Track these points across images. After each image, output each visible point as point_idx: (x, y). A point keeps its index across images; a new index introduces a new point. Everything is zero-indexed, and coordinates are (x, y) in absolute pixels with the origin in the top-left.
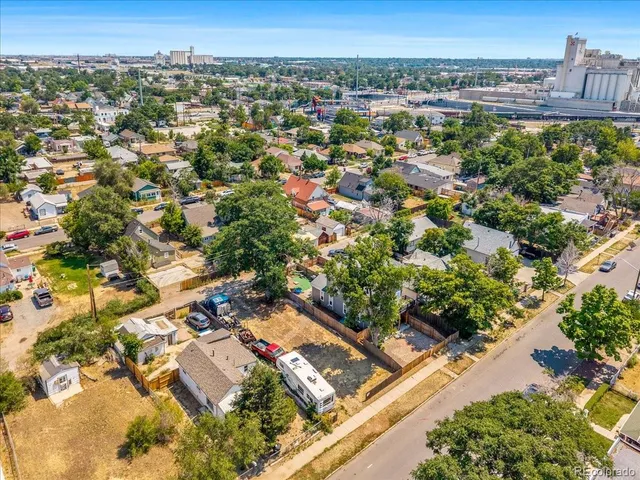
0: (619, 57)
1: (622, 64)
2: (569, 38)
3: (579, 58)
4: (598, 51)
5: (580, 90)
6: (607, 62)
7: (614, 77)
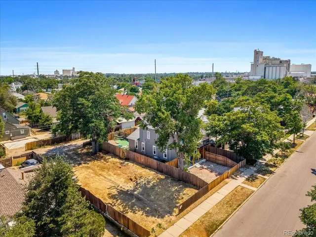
0: (279, 59)
1: (281, 62)
2: (255, 51)
3: (261, 60)
4: (269, 57)
5: (263, 74)
6: (273, 62)
7: (278, 68)
